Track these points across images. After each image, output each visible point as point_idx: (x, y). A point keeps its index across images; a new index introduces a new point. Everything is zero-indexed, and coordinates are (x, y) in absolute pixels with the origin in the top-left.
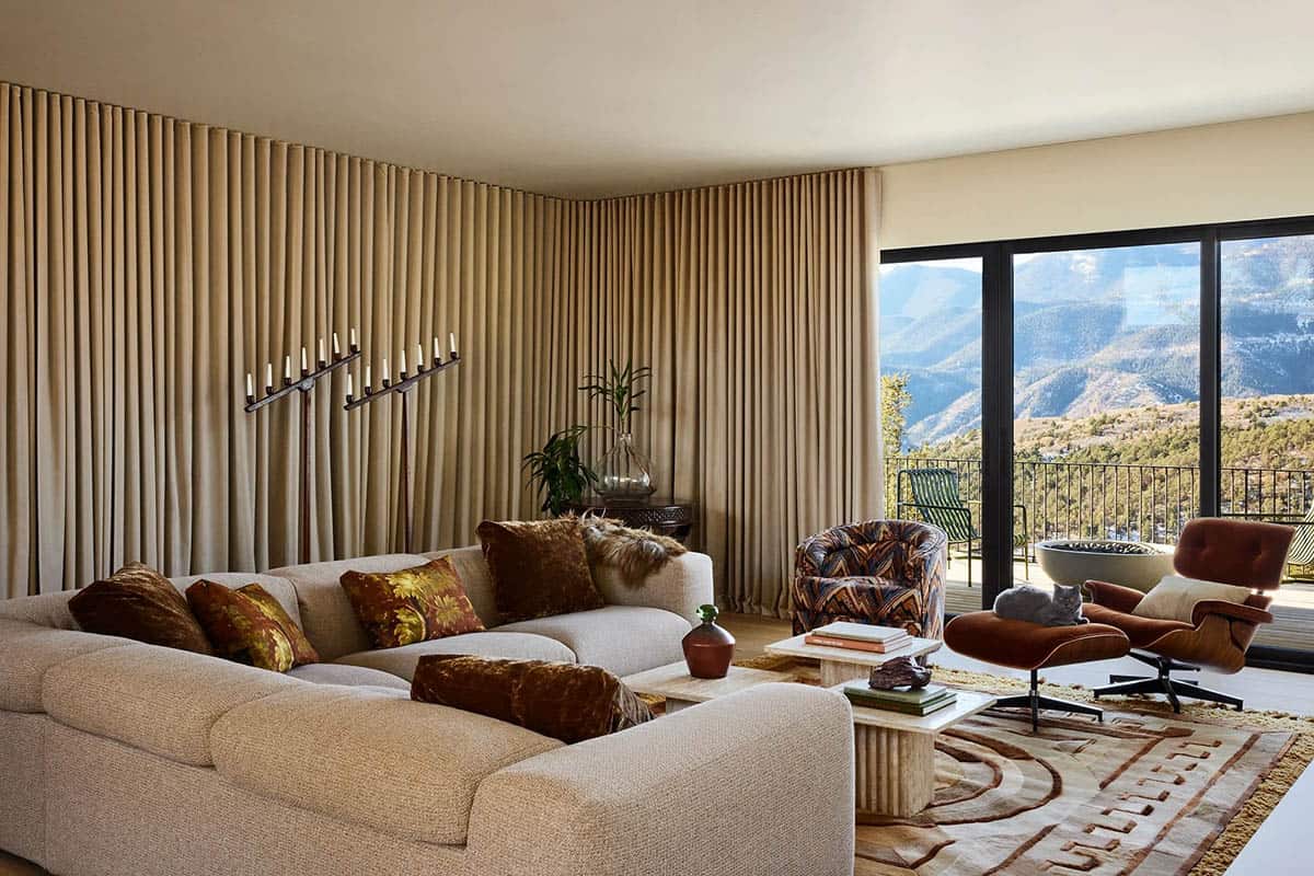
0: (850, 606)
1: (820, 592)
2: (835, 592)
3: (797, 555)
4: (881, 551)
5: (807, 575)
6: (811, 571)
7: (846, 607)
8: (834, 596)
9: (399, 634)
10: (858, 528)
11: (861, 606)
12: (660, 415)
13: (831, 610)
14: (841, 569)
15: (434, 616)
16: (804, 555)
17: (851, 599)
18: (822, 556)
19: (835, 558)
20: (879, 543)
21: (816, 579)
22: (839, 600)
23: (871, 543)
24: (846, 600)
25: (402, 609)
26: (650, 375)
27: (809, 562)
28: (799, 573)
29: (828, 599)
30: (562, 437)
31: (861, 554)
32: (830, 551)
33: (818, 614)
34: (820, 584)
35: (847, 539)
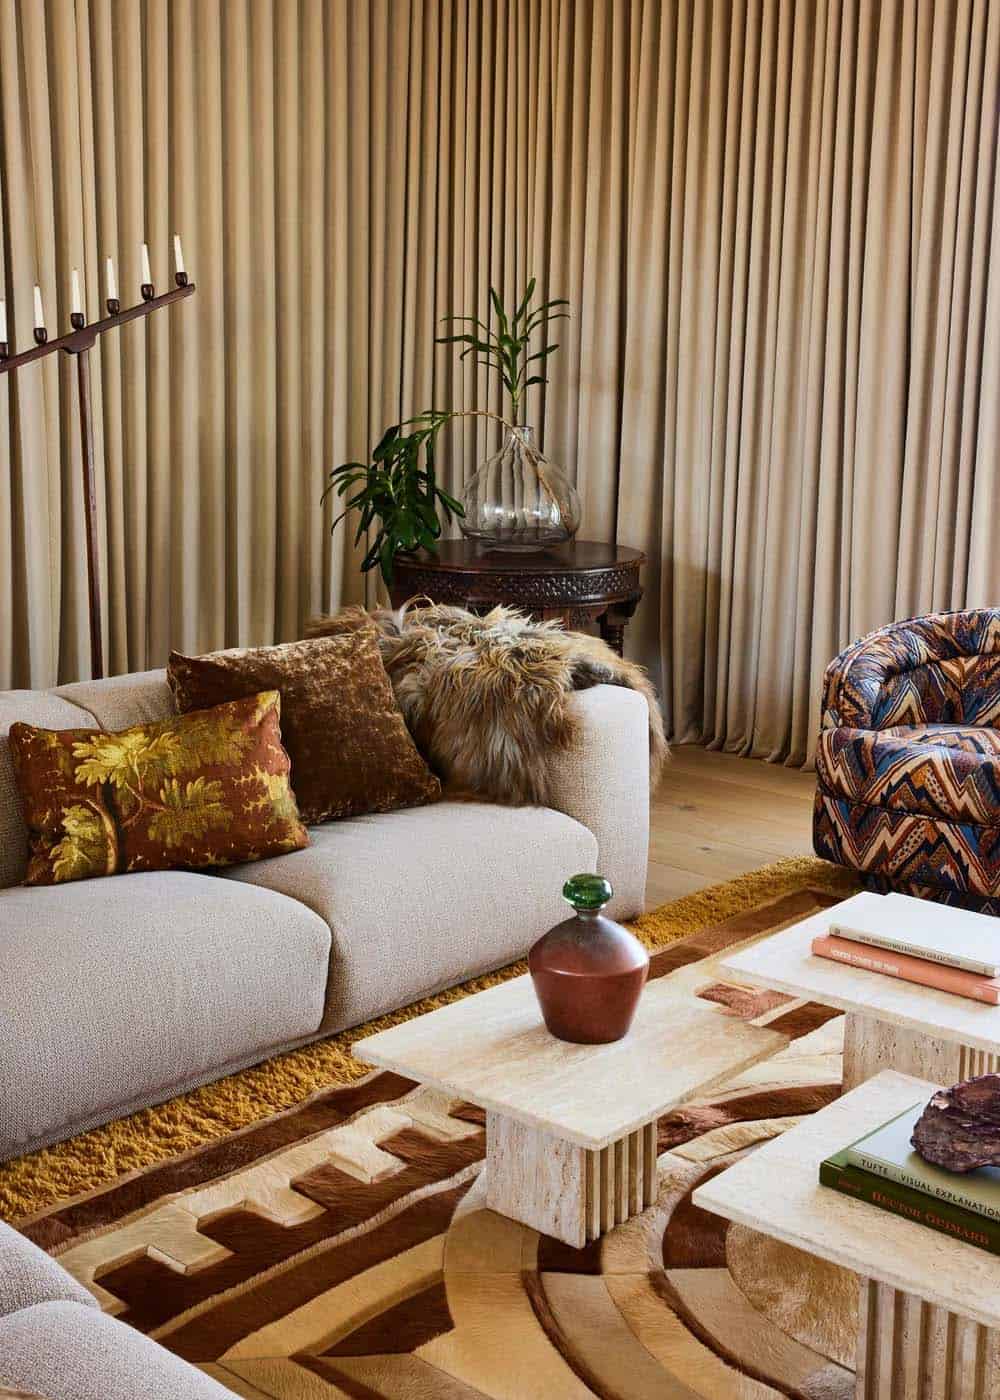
0: (939, 799)
1: (877, 766)
2: (908, 768)
3: (827, 684)
4: (989, 673)
5: (845, 724)
6: (854, 718)
7: (931, 801)
8: (907, 777)
9: (57, 857)
10: (942, 627)
11: (964, 801)
12: (597, 386)
13: (899, 803)
14: (909, 709)
15: (145, 823)
16: (841, 685)
17: (942, 785)
18: (876, 686)
19: (899, 690)
20: (985, 656)
21: (867, 735)
22: (917, 785)
23: (969, 654)
24: (932, 786)
25: (75, 808)
26: (563, 315)
27: (850, 698)
28: (829, 719)
29: (894, 781)
30: (406, 432)
31: (947, 678)
32: (890, 673)
33: (871, 808)
34: (876, 750)
35: (923, 649)
